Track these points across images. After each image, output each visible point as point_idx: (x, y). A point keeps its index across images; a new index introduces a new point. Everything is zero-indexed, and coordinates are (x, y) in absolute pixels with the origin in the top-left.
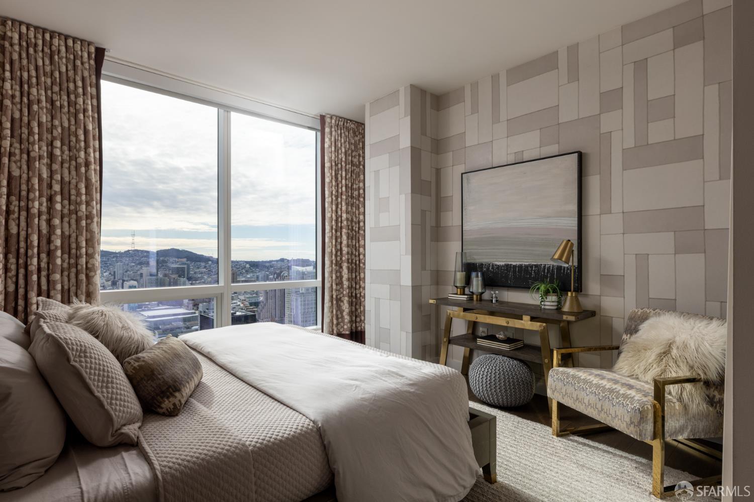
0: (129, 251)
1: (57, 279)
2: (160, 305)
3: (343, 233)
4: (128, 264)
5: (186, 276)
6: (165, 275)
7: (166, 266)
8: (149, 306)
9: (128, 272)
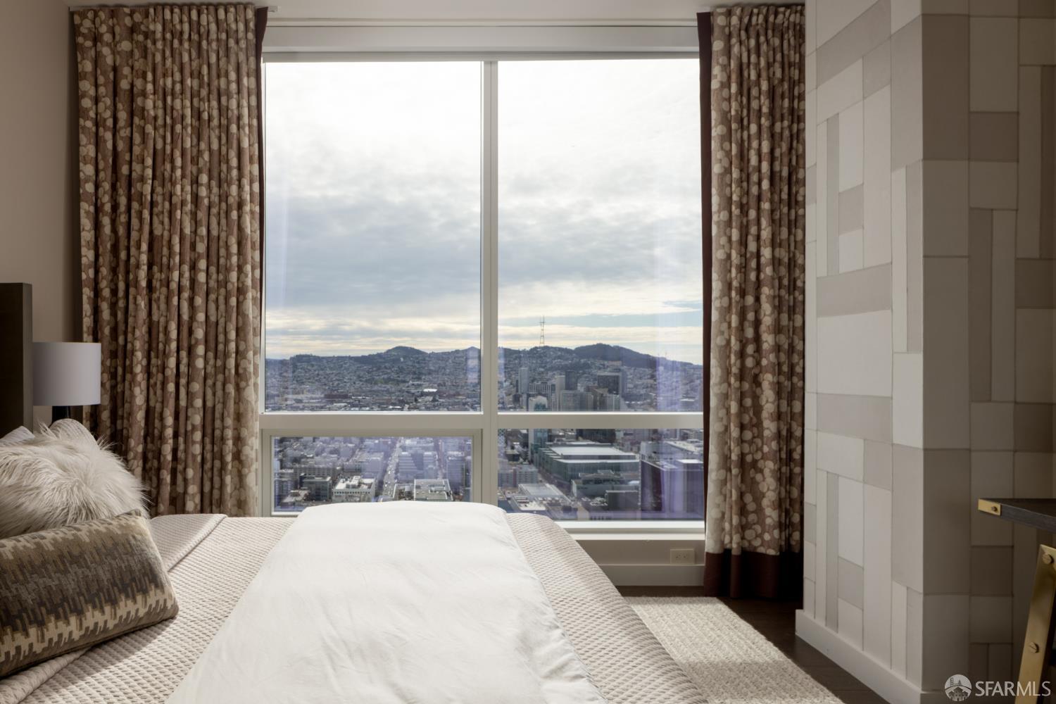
0: (536, 348)
1: (195, 390)
2: (580, 438)
3: (763, 298)
4: (535, 370)
5: (620, 392)
6: (588, 389)
7: (589, 374)
8: (564, 439)
9: (535, 382)
